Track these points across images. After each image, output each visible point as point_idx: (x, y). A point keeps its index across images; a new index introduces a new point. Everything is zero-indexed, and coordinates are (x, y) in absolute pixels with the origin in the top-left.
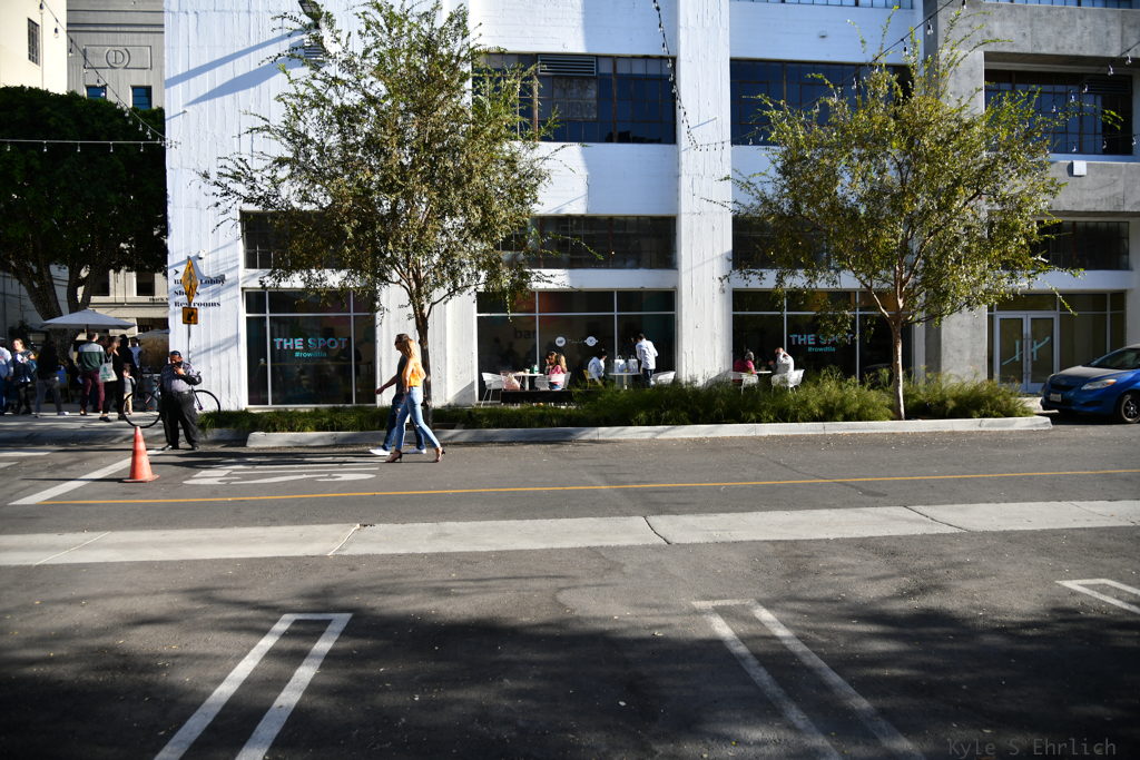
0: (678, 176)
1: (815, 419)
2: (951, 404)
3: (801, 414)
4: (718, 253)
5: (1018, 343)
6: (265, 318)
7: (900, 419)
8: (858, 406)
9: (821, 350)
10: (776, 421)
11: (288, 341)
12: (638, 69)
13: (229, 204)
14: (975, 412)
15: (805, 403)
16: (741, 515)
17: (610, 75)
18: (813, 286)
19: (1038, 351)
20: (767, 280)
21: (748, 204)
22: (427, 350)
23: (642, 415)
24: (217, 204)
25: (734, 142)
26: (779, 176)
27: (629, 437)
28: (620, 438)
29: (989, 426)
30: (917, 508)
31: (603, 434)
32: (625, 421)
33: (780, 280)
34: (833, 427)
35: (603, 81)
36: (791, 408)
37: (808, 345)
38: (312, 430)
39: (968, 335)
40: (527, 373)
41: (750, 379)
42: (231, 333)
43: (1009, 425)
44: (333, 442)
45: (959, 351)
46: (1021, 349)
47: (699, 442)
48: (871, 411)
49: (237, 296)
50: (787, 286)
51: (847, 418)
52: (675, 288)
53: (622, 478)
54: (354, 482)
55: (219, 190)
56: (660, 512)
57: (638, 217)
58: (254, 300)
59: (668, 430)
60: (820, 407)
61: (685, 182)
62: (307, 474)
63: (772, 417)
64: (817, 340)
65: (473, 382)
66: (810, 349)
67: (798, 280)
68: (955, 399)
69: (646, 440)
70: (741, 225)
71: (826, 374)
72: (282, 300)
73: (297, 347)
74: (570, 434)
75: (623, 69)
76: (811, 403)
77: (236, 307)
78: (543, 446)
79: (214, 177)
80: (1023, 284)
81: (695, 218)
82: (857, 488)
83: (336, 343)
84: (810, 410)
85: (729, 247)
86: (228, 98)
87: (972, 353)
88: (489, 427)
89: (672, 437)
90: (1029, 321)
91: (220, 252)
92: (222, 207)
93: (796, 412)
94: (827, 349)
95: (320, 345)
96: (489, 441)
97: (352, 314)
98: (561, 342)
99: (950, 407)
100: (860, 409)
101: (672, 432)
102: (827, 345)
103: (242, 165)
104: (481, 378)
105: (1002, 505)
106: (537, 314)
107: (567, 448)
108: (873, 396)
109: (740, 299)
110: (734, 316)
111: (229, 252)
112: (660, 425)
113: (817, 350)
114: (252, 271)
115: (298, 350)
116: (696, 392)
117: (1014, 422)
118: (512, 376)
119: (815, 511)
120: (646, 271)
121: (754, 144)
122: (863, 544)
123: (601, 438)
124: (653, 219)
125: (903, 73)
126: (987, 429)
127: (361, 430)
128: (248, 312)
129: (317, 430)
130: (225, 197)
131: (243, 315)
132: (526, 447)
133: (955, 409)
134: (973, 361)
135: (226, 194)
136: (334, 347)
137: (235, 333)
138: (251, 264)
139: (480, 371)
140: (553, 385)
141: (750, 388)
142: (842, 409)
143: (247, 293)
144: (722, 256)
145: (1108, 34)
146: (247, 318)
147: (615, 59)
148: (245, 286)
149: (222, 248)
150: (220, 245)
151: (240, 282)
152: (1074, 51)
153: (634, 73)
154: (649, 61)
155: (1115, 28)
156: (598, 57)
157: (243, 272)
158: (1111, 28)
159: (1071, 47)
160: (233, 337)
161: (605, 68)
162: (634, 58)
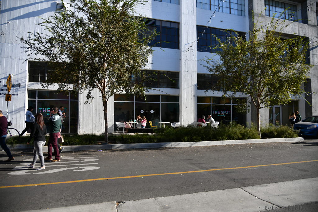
0: (180, 59)
4: (193, 84)
6: (36, 100)
7: (260, 138)
11: (44, 109)
12: (168, 25)
14: (283, 136)
15: (236, 133)
17: (160, 26)
19: (277, 116)
20: (210, 93)
23: (186, 138)
24: (26, 52)
25: (198, 50)
26: (221, 60)
27: (182, 146)
28: (180, 146)
29: (288, 140)
31: (173, 145)
32: (180, 140)
34: (246, 141)
35: (158, 28)
36: (232, 135)
37: (218, 114)
39: (264, 112)
41: (204, 125)
42: (22, 106)
44: (71, 150)
49: (25, 92)
52: (179, 95)
57: (168, 72)
58: (32, 93)
61: (183, 61)
64: (220, 112)
68: (276, 132)
70: (200, 76)
72: (41, 93)
73: (48, 112)
75: (164, 24)
76: (238, 133)
77: (25, 96)
81: (186, 72)
84: (238, 136)
85: (196, 83)
87: (265, 117)
89: (196, 146)
91: (19, 75)
93: (234, 136)
97: (70, 100)
99: (276, 134)
102: (223, 114)
104: (115, 124)
106: (135, 102)
109: (200, 99)
110: (198, 104)
111: (22, 75)
112: (192, 141)
113: (220, 115)
114: (31, 83)
120: (170, 89)
124: (172, 72)
128: (29, 98)
131: (27, 99)
134: (265, 119)
137: (24, 106)
138: (31, 80)
140: (142, 126)
142: (247, 135)
143: (29, 91)
144: (194, 85)
145: (295, 29)
146: (28, 100)
147: (161, 21)
148: (28, 88)
149: (20, 74)
150: (19, 73)
151: (27, 86)
152: (287, 33)
153: (167, 26)
154: (172, 23)
155: (297, 27)
156: (156, 20)
157: (27, 83)
158: (296, 27)
159: (287, 31)
160: (22, 107)
161: (158, 24)
162: (167, 21)
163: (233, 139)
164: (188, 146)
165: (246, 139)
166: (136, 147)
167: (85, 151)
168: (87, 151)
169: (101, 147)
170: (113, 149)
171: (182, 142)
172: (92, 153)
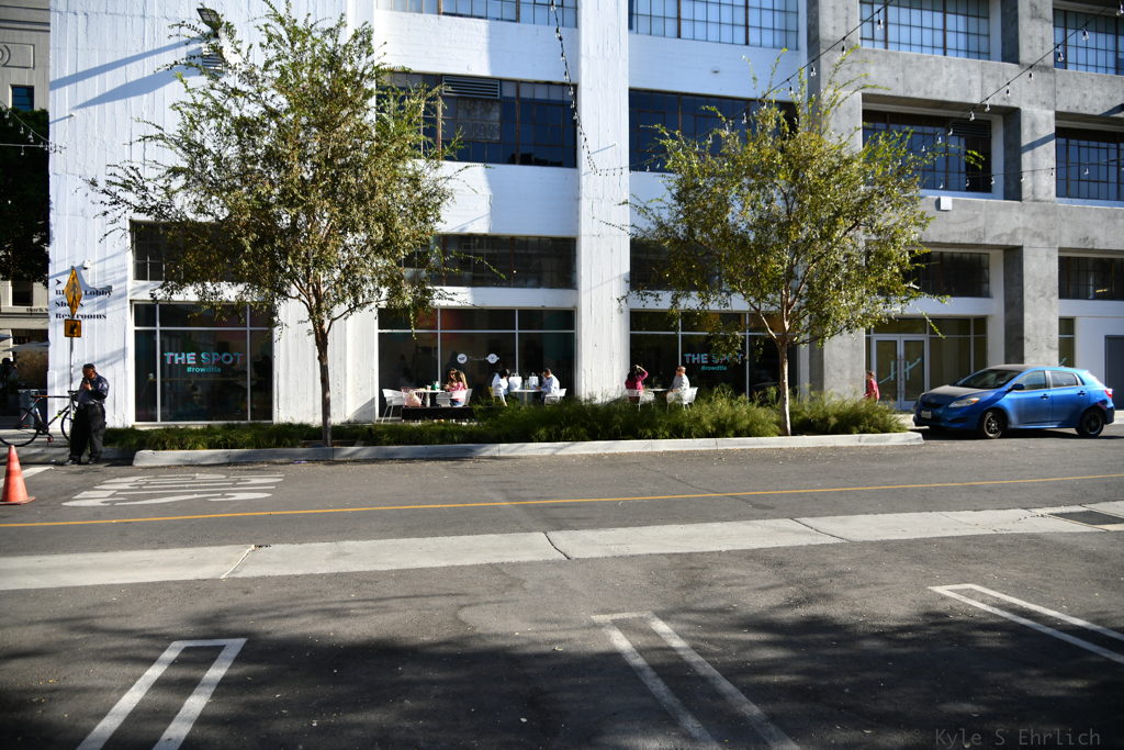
0: (578, 199)
1: (708, 435)
2: (833, 421)
3: (694, 430)
4: (617, 274)
5: (892, 363)
6: (155, 331)
7: (786, 434)
8: (747, 422)
9: (713, 368)
10: (671, 437)
11: (180, 356)
12: (541, 94)
13: (118, 213)
14: (855, 428)
15: (698, 419)
16: (638, 529)
17: (513, 98)
18: (706, 308)
19: (910, 370)
20: (663, 301)
21: (645, 228)
22: (327, 366)
23: (542, 432)
24: (105, 213)
25: (632, 168)
26: (674, 202)
27: (530, 453)
28: (520, 454)
29: (867, 441)
30: (803, 520)
31: (504, 450)
32: (526, 437)
33: (675, 301)
34: (725, 443)
35: (507, 105)
36: (686, 424)
37: (701, 364)
38: (204, 448)
39: (847, 356)
40: (429, 390)
41: (646, 395)
42: (117, 347)
43: (886, 440)
44: (227, 461)
45: (840, 371)
46: (896, 369)
47: (598, 458)
48: (760, 427)
49: (124, 308)
50: (682, 307)
51: (738, 434)
52: (575, 307)
53: (522, 494)
54: (249, 501)
55: (107, 199)
56: (560, 527)
57: (540, 237)
58: (143, 313)
59: (568, 446)
60: (713, 424)
61: (585, 205)
62: (198, 493)
63: (667, 434)
64: (710, 359)
65: (373, 400)
66: (703, 368)
67: (692, 302)
68: (836, 416)
69: (546, 457)
70: (638, 247)
71: (719, 392)
72: (173, 313)
73: (189, 362)
74: (471, 450)
75: (526, 93)
76: (705, 420)
77: (124, 320)
78: (444, 463)
79: (102, 185)
80: (896, 309)
81: (594, 238)
82: (747, 501)
83: (232, 359)
84: (703, 427)
85: (627, 268)
86: (119, 104)
87: (852, 373)
88: (388, 444)
89: (570, 453)
90: (903, 343)
91: (107, 261)
92: (110, 217)
93: (690, 428)
94: (719, 368)
95: (214, 359)
96: (389, 458)
97: (248, 329)
98: (463, 359)
99: (832, 424)
100: (750, 426)
101: (572, 448)
102: (719, 364)
103: (133, 173)
104: (381, 394)
105: (880, 516)
106: (439, 331)
107: (468, 464)
108: (762, 413)
109: (637, 319)
110: (631, 335)
111: (116, 262)
112: (559, 441)
113: (710, 368)
114: (142, 283)
115: (190, 365)
116: (595, 409)
117: (890, 437)
118: (413, 392)
119: (709, 524)
120: (547, 290)
121: (651, 171)
122: (752, 556)
123: (502, 454)
124: (554, 240)
125: (789, 109)
126: (866, 444)
127: (257, 447)
128: (136, 325)
129: (210, 447)
130: (114, 206)
131: (131, 328)
132: (428, 464)
133: (836, 425)
134: (853, 380)
135: (115, 203)
136: (230, 362)
137: (122, 346)
138: (140, 274)
139: (382, 387)
140: (454, 401)
141: (646, 406)
142: (733, 425)
143: (136, 305)
144: (620, 276)
145: (970, 82)
146: (136, 331)
147: (518, 83)
148: (134, 298)
149: (109, 258)
150: (108, 255)
151: (129, 294)
152: (940, 97)
153: (537, 97)
154: (551, 87)
155: (976, 77)
156: (501, 80)
157: (131, 283)
158: (973, 77)
159: (939, 93)
160: (119, 351)
161: (509, 92)
162: (537, 83)
163: (690, 437)
164: (547, 452)
165: (727, 437)
166: (398, 454)
167: (263, 463)
168: (268, 463)
169: (303, 455)
170: (336, 459)
171: (532, 441)
172: (275, 467)
